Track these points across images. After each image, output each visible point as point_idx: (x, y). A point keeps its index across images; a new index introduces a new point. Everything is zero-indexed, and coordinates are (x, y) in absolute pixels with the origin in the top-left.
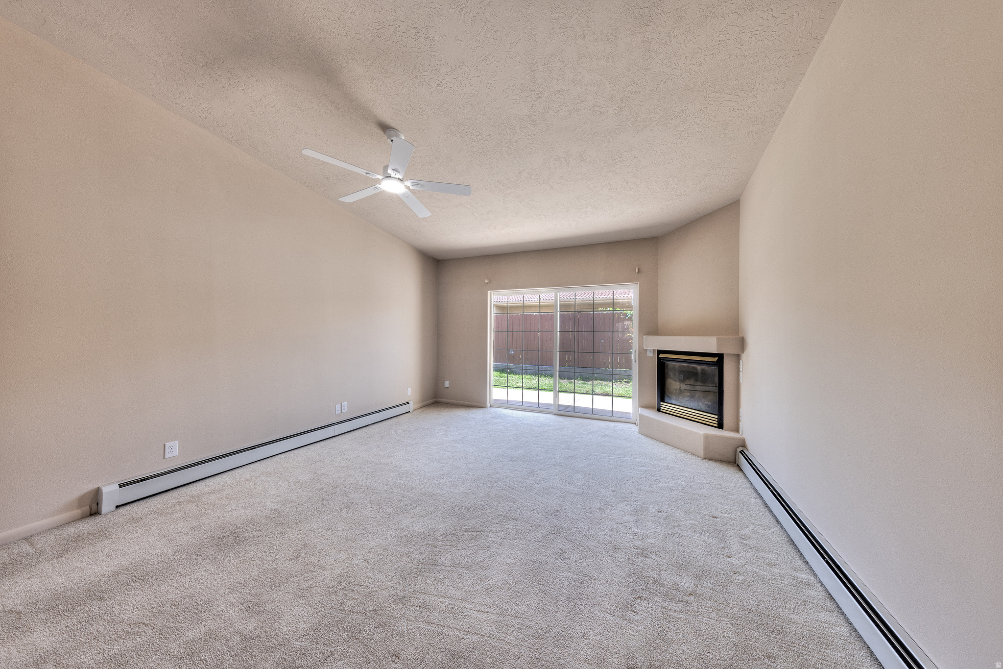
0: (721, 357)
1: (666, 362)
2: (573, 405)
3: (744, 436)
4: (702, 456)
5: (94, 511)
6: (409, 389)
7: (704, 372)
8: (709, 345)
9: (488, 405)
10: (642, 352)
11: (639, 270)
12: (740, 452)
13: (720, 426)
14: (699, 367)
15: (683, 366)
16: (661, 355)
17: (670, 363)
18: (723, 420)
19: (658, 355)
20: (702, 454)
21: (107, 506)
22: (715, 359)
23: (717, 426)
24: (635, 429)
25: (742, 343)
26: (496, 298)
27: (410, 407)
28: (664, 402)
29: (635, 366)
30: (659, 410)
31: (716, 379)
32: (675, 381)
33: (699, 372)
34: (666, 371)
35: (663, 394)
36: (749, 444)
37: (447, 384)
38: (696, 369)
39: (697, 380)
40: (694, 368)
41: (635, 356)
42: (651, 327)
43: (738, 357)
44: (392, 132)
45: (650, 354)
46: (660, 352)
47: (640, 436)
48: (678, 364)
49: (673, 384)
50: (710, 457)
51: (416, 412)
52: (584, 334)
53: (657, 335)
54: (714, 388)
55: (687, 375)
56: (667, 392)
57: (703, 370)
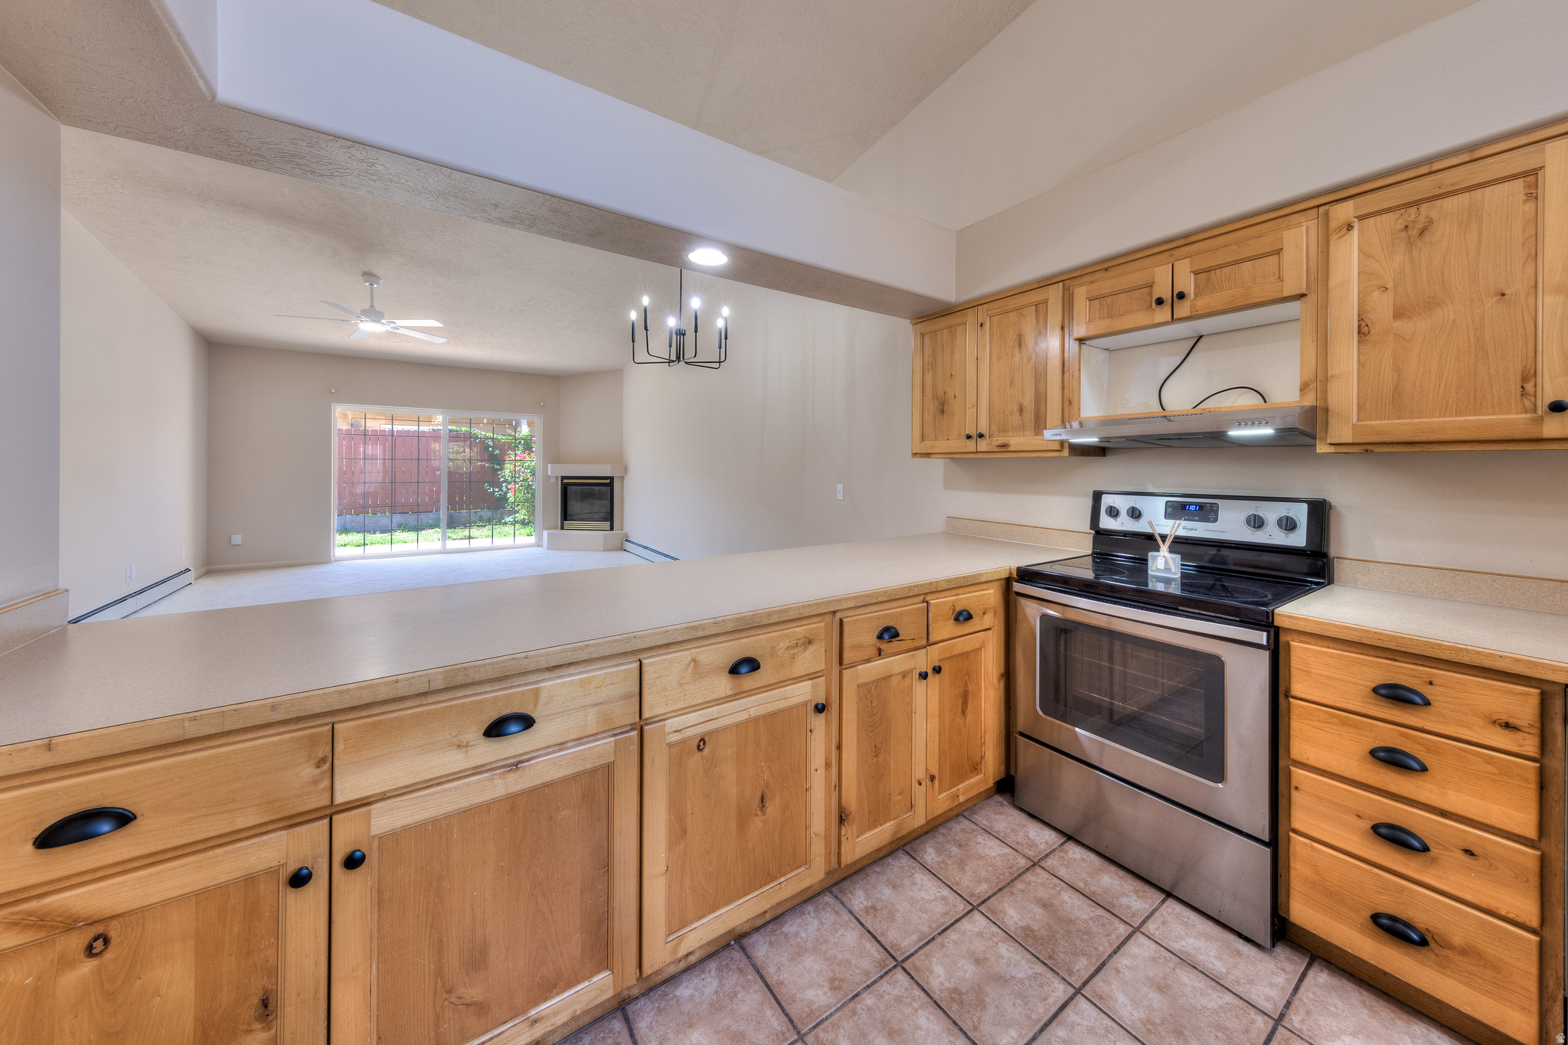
0: (612, 478)
1: (569, 487)
3: (628, 532)
4: (602, 549)
6: (184, 549)
7: (600, 492)
8: (605, 470)
9: (332, 559)
10: (547, 478)
11: (542, 404)
12: (625, 541)
13: (611, 529)
14: (596, 488)
16: (565, 481)
17: (572, 488)
18: (613, 525)
19: (562, 481)
22: (608, 481)
23: (609, 530)
24: (542, 548)
27: (191, 576)
28: (566, 520)
29: (539, 492)
31: (609, 496)
33: (596, 492)
34: (569, 493)
35: (566, 516)
37: (237, 539)
38: (594, 490)
39: (594, 499)
40: (591, 490)
41: (538, 483)
42: (554, 455)
43: (623, 479)
45: (554, 479)
46: (563, 478)
49: (575, 506)
50: (608, 549)
53: (561, 463)
54: (607, 502)
55: (586, 496)
56: (569, 512)
57: (599, 490)
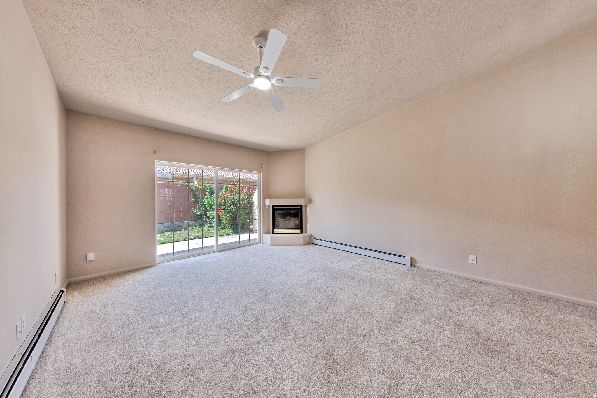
0: (301, 206)
2: (202, 246)
3: (311, 233)
4: (303, 245)
9: (156, 262)
10: (264, 206)
12: (313, 239)
15: (285, 211)
17: (278, 211)
18: (302, 230)
19: (273, 207)
23: (300, 232)
25: (310, 200)
27: (65, 296)
30: (274, 233)
31: (300, 215)
32: (280, 218)
34: (276, 214)
35: (275, 226)
37: (91, 256)
39: (291, 216)
40: (289, 212)
42: (267, 194)
43: (306, 206)
48: (281, 211)
49: (279, 221)
54: (299, 219)
55: (286, 215)
56: (277, 224)
57: (294, 212)
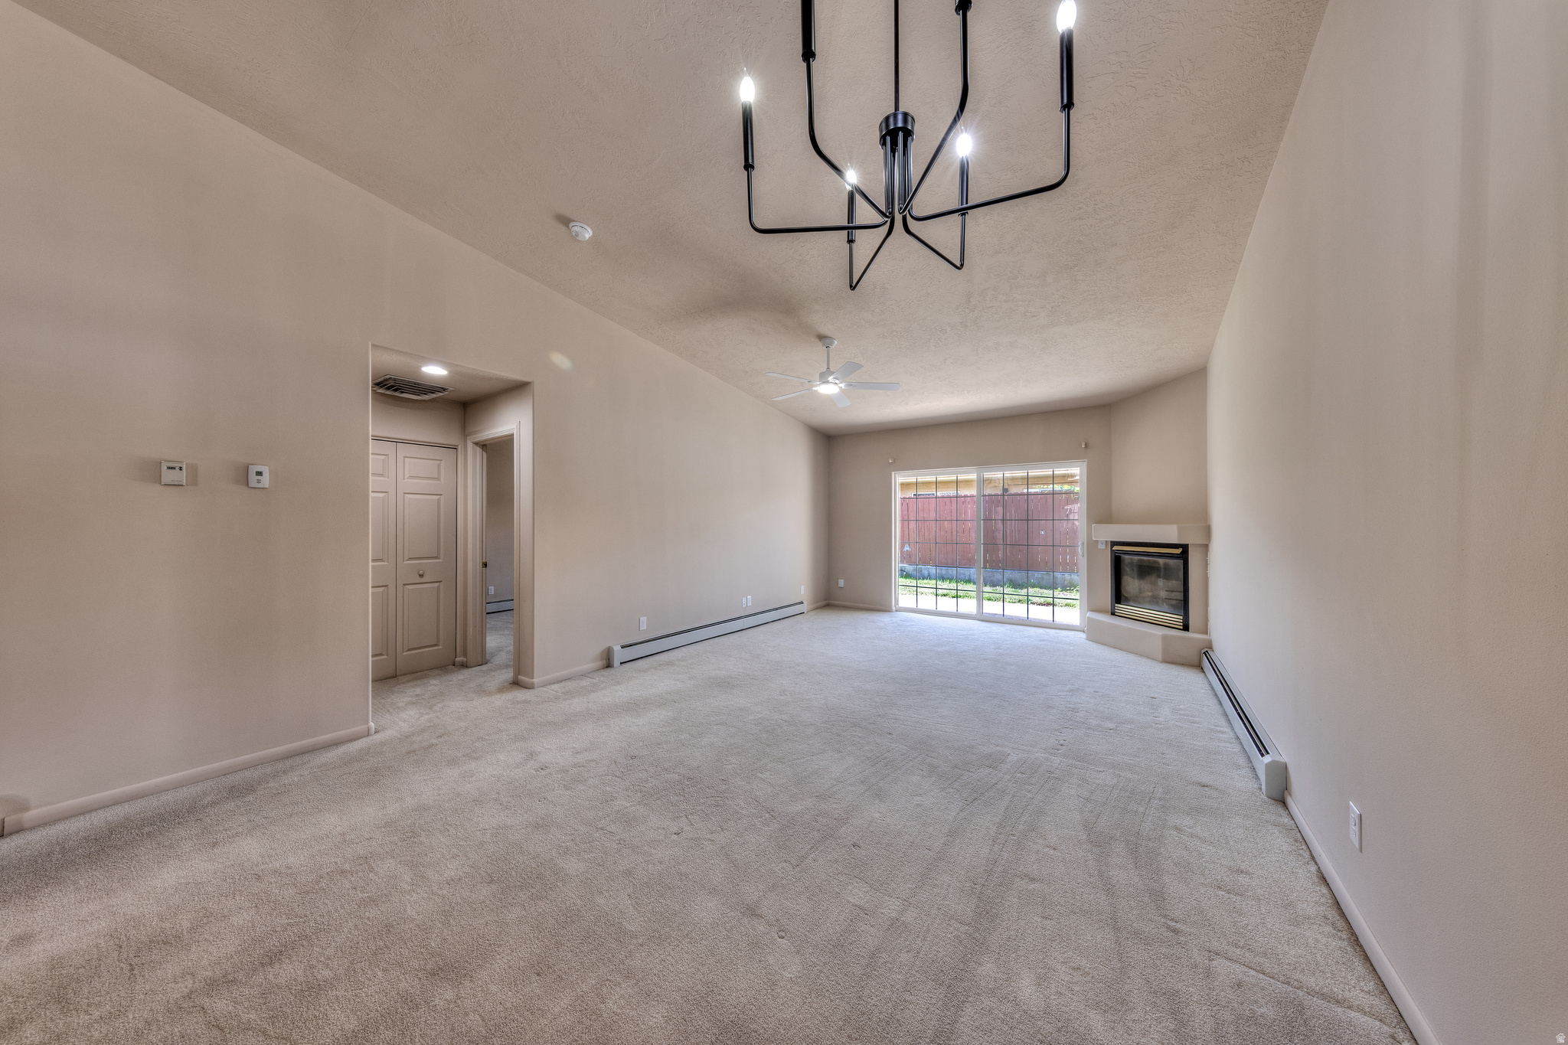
0: (1185, 548)
1: (1122, 556)
2: (1002, 613)
3: (1211, 637)
4: (1160, 659)
5: (609, 665)
6: (803, 587)
7: (1167, 567)
8: (1169, 534)
9: (894, 608)
10: (1092, 545)
11: (1086, 445)
12: (1204, 653)
13: (1186, 628)
14: (1161, 561)
15: (1143, 560)
16: (1115, 548)
17: (1127, 557)
18: (1188, 621)
20: (1160, 656)
21: (616, 663)
22: (1179, 551)
23: (1182, 628)
24: (1083, 636)
25: (1208, 531)
26: (899, 478)
27: (804, 608)
28: (1119, 603)
29: (1082, 563)
30: (1113, 614)
31: (1181, 574)
32: (1133, 578)
33: (1162, 566)
34: (1122, 566)
35: (1118, 597)
36: (1215, 645)
37: (841, 583)
38: (1158, 563)
39: (1159, 577)
40: (1155, 562)
41: (1083, 550)
42: (1102, 512)
43: (1206, 547)
44: (828, 341)
45: (1102, 546)
46: (1114, 544)
47: (1087, 641)
48: (1136, 558)
49: (1131, 584)
50: (1170, 660)
51: (810, 613)
52: (1015, 523)
53: (1111, 523)
54: (1177, 584)
55: (1145, 571)
56: (1124, 593)
57: (1166, 565)
